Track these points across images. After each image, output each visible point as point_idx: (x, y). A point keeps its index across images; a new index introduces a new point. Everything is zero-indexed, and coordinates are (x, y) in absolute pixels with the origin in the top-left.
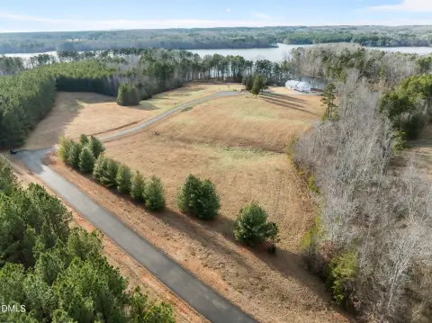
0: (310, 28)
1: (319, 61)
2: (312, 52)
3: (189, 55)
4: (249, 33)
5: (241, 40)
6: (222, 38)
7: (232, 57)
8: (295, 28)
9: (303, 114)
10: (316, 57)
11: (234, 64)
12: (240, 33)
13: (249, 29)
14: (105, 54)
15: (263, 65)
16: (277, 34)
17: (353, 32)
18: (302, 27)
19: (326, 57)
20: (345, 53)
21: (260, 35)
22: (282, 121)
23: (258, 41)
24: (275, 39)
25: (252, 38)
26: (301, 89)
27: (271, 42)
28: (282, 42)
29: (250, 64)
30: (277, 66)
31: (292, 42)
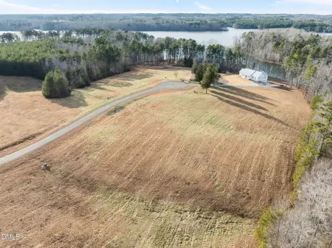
0: (255, 15)
1: (270, 46)
2: (263, 37)
3: (145, 36)
4: (203, 18)
5: (196, 23)
6: (179, 21)
7: (184, 40)
8: (242, 15)
9: (267, 121)
10: (266, 41)
11: (185, 48)
12: (196, 18)
13: (204, 15)
14: (69, 34)
15: (216, 50)
16: (227, 20)
17: (292, 19)
18: (247, 15)
19: (278, 42)
20: (298, 39)
21: (214, 20)
22: (240, 136)
23: (211, 25)
24: (226, 24)
25: (206, 22)
26: (257, 80)
27: (222, 26)
28: (231, 27)
29: (201, 48)
30: (230, 52)
31: (241, 26)
